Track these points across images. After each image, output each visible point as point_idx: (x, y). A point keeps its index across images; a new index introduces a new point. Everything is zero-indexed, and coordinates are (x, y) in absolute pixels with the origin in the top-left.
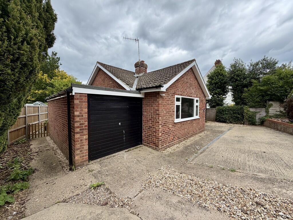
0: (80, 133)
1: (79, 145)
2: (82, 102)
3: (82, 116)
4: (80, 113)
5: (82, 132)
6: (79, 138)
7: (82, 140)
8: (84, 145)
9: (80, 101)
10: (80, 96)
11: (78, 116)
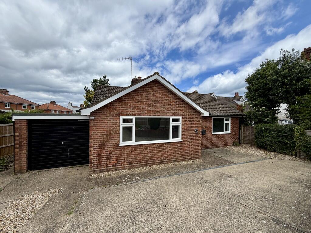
0: (19, 148)
1: (18, 157)
2: (21, 126)
3: (21, 136)
4: (19, 134)
5: (21, 148)
6: (18, 152)
7: (20, 154)
8: (22, 158)
9: (19, 125)
10: (20, 121)
11: (18, 136)
